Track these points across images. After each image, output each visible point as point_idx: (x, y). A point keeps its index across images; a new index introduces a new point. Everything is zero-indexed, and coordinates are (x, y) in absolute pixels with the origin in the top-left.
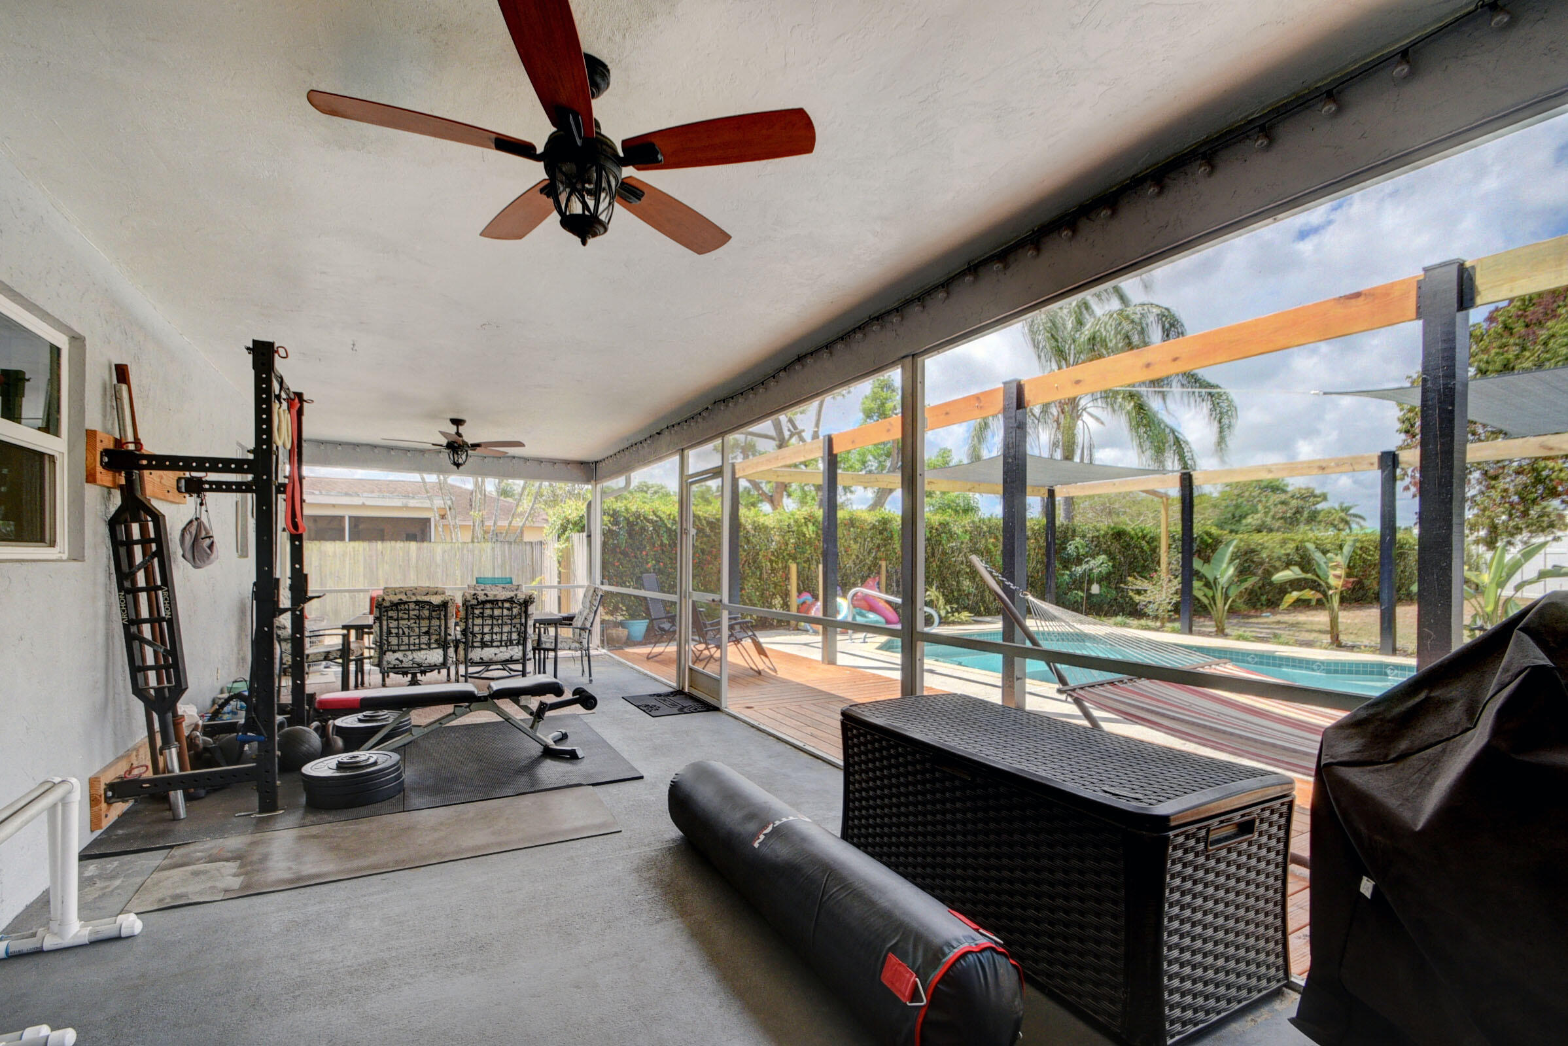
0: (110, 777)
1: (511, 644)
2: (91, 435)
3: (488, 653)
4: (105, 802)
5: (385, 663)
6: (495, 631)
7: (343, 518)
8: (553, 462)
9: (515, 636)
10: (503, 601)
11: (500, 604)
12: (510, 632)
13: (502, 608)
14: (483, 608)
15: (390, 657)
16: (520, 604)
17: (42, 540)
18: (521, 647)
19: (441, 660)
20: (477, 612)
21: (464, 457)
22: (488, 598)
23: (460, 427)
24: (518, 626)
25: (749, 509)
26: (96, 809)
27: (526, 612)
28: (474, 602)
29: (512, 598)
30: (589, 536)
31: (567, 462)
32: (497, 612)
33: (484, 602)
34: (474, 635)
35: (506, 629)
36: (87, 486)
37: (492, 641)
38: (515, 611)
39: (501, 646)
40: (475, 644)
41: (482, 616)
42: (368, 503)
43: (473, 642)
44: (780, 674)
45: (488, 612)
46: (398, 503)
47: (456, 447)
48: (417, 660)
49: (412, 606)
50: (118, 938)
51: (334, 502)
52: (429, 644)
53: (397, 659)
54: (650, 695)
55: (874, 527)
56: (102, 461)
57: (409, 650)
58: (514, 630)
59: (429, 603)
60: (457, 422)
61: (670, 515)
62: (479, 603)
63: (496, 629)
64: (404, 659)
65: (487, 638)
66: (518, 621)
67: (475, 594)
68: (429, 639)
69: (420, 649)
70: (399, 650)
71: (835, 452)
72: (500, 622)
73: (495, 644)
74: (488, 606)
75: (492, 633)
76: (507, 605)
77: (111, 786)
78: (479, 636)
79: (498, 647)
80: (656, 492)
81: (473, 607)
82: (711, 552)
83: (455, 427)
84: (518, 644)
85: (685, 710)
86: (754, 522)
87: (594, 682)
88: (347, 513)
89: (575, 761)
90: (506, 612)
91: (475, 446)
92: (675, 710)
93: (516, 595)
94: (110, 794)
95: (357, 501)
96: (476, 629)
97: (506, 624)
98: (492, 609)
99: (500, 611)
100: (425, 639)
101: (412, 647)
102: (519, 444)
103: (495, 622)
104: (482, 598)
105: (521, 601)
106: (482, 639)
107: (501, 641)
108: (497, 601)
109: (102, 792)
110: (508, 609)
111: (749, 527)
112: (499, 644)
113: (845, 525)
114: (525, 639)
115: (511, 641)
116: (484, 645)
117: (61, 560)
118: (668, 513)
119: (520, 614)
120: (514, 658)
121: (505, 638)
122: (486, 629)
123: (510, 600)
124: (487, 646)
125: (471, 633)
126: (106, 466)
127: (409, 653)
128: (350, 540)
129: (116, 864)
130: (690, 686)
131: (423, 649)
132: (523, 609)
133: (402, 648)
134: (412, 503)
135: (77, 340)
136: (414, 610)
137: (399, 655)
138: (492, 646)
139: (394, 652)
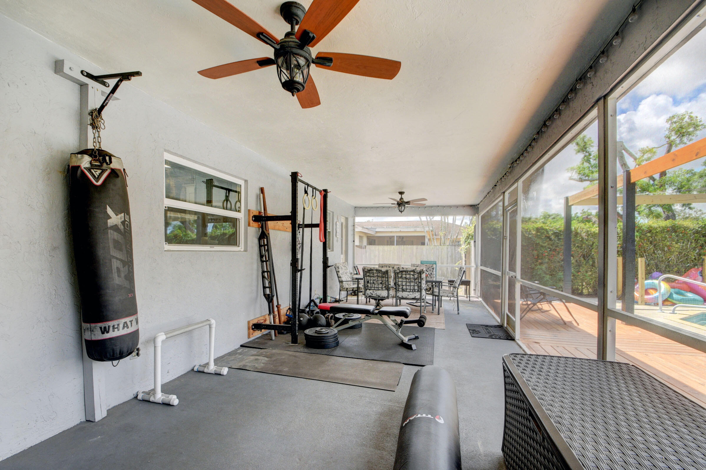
0: (255, 322)
1: (415, 291)
2: (249, 211)
3: (405, 294)
4: (252, 329)
5: (366, 294)
6: (407, 284)
7: (394, 236)
8: (457, 207)
9: (416, 288)
10: (410, 271)
11: (409, 273)
12: (414, 286)
13: (410, 274)
14: (402, 274)
15: (368, 292)
16: (418, 273)
17: (237, 245)
18: (419, 293)
19: (386, 295)
20: (400, 275)
21: (403, 208)
22: (404, 270)
23: (403, 195)
24: (418, 283)
25: (585, 225)
26: (249, 331)
27: (421, 277)
28: (398, 271)
29: (414, 270)
30: (475, 242)
31: (464, 206)
32: (408, 276)
33: (402, 272)
34: (399, 286)
35: (412, 284)
36: (248, 227)
37: (406, 289)
38: (416, 276)
39: (410, 291)
40: (400, 290)
41: (401, 277)
42: (402, 230)
43: (399, 289)
44: (581, 327)
45: (404, 276)
46: (412, 230)
47: (401, 204)
48: (378, 294)
49: (375, 272)
50: (220, 374)
51: (391, 231)
52: (382, 288)
53: (371, 293)
54: (481, 325)
55: (697, 232)
56: (252, 220)
57: (374, 290)
58: (416, 285)
59: (381, 271)
60: (401, 193)
61: (527, 229)
62: (400, 272)
63: (408, 284)
64: (373, 294)
65: (404, 287)
66: (417, 281)
67: (398, 268)
68: (382, 286)
69: (379, 290)
70: (371, 289)
71: (632, 181)
72: (409, 281)
73: (408, 290)
74: (404, 273)
75: (406, 285)
76: (412, 273)
77: (254, 325)
78: (401, 286)
79: (409, 292)
80: (554, 218)
81: (398, 273)
82: (556, 250)
83: (400, 195)
84: (418, 291)
85: (493, 337)
86: (588, 231)
87: (460, 314)
88: (395, 235)
89: (409, 351)
90: (412, 276)
91: (408, 203)
92: (487, 336)
93: (416, 269)
94: (253, 327)
95: (398, 230)
96: (400, 283)
97: (412, 282)
98: (406, 274)
99: (409, 275)
100: (380, 286)
101: (376, 289)
102: (425, 200)
103: (407, 280)
104: (401, 270)
105: (418, 272)
106: (402, 288)
107: (410, 289)
108: (408, 271)
109: (251, 326)
110: (413, 275)
111: (584, 235)
112: (409, 290)
113: (668, 231)
114: (421, 289)
115: (414, 289)
116: (403, 290)
117: (241, 251)
118: (526, 228)
119: (418, 277)
120: (416, 298)
121: (412, 288)
122: (404, 284)
123: (413, 271)
124: (405, 291)
125: (398, 285)
126: (254, 221)
127: (375, 291)
128: (397, 245)
129: (247, 350)
130: (507, 324)
131: (380, 290)
132: (419, 275)
133: (373, 288)
134: (418, 229)
135: (246, 181)
136: (376, 273)
137: (371, 291)
138: (406, 291)
139: (370, 290)
